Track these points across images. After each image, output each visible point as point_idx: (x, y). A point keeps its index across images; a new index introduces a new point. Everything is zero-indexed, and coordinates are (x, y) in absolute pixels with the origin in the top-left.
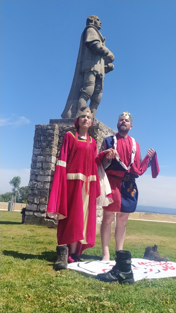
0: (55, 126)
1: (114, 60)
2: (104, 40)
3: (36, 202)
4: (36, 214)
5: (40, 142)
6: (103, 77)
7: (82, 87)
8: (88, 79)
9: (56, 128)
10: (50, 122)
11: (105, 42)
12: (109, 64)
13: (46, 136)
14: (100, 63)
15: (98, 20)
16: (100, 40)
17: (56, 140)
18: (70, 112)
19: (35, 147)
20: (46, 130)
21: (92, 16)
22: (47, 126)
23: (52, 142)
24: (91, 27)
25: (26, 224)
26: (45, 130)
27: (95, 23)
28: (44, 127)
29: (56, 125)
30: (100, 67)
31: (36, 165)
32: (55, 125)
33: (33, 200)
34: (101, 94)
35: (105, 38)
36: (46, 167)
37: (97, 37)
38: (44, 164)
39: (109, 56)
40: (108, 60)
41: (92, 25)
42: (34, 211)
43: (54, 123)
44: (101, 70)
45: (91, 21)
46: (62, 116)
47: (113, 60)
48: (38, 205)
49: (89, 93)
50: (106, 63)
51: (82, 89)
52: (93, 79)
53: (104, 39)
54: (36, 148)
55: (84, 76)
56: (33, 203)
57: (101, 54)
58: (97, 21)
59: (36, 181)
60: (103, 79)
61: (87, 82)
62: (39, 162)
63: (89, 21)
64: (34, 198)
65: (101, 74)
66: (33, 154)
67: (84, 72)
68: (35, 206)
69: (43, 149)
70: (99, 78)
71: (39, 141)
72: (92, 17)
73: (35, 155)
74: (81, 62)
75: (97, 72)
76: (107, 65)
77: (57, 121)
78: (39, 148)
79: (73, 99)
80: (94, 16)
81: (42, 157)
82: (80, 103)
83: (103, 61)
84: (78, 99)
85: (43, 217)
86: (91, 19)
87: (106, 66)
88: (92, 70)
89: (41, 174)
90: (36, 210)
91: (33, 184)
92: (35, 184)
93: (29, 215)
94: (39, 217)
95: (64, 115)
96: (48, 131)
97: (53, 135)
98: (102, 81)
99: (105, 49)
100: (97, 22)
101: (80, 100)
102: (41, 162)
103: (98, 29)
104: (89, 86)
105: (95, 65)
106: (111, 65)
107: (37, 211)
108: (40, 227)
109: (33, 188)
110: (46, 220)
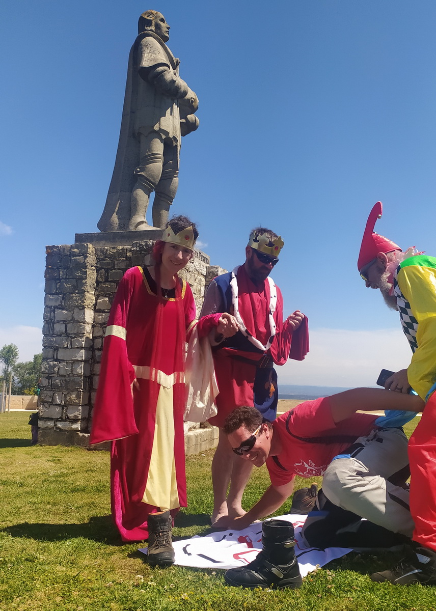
0: (87, 247)
1: (198, 108)
2: (177, 64)
3: (58, 402)
4: (59, 425)
5: (58, 281)
6: (178, 144)
7: (138, 165)
8: (150, 149)
9: (90, 251)
10: (76, 241)
11: (178, 67)
12: (189, 116)
13: (71, 269)
14: (171, 115)
15: (162, 20)
16: (169, 63)
17: (91, 277)
18: (115, 218)
19: (48, 291)
20: (70, 256)
21: (149, 11)
22: (72, 247)
23: (84, 281)
24: (149, 35)
25: (42, 446)
26: (67, 255)
27: (158, 27)
28: (64, 249)
29: (90, 246)
30: (171, 122)
31: (53, 329)
32: (87, 245)
33: (53, 398)
34: (176, 180)
35: (179, 61)
36: (75, 332)
37: (162, 58)
38: (69, 326)
39: (189, 100)
40: (188, 107)
41: (151, 30)
42: (57, 420)
43: (84, 242)
44: (175, 129)
45: (149, 23)
46: (99, 226)
47: (195, 107)
48: (63, 407)
49: (152, 177)
50: (183, 115)
51: (139, 169)
52: (158, 147)
53: (177, 62)
54: (51, 294)
55: (140, 142)
56: (52, 403)
57: (173, 94)
58: (161, 23)
59: (56, 360)
60: (179, 148)
61: (147, 154)
62: (58, 322)
63: (143, 23)
64: (54, 394)
65: (175, 139)
66: (46, 306)
67: (140, 134)
68: (58, 409)
69: (66, 296)
70: (170, 146)
71: (56, 280)
72: (150, 14)
73: (50, 307)
74: (133, 112)
75: (167, 133)
76: (186, 119)
77: (90, 238)
78: (58, 294)
79: (121, 191)
80: (155, 12)
81: (65, 312)
82: (136, 200)
83: (176, 109)
84: (131, 190)
85: (76, 430)
86: (148, 18)
87: (184, 121)
88: (156, 128)
89: (66, 346)
90: (60, 418)
91: (50, 366)
92: (55, 366)
93: (47, 427)
94: (67, 431)
95: (104, 223)
96: (74, 259)
97: (86, 267)
98: (177, 153)
99: (181, 83)
100: (160, 25)
101: (135, 192)
102: (64, 321)
103: (163, 40)
104: (153, 162)
105: (162, 119)
106: (194, 119)
107: (61, 420)
108: (70, 449)
109: (51, 374)
110: (81, 435)
